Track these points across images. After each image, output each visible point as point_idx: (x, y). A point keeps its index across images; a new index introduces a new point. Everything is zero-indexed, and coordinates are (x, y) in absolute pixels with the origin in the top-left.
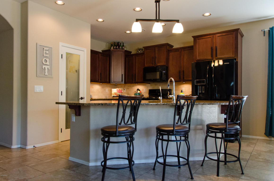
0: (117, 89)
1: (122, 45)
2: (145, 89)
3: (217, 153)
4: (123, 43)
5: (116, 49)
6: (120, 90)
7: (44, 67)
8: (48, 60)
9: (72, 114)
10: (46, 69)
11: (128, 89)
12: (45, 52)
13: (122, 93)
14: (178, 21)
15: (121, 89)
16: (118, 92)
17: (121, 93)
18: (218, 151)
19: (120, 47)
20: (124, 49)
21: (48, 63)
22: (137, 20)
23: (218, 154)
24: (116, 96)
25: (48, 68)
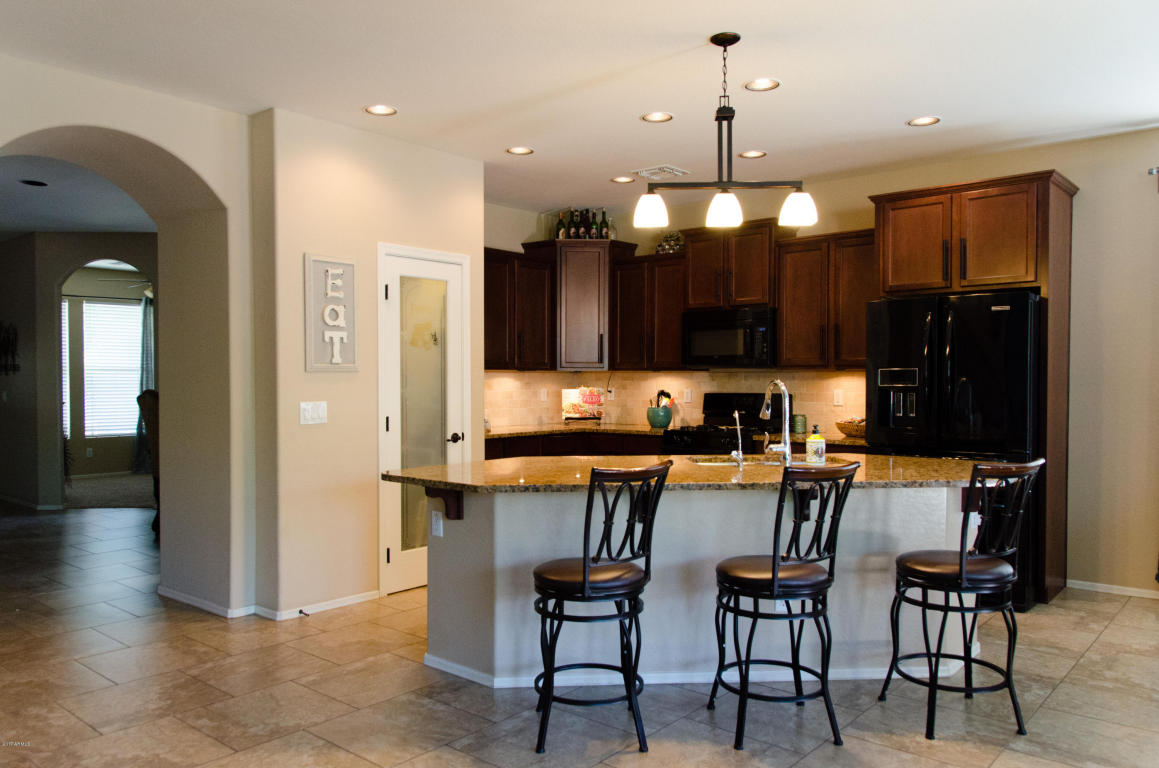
0: (583, 388)
1: (599, 219)
2: (689, 390)
3: (928, 655)
4: (604, 213)
5: (577, 235)
6: (591, 394)
7: (328, 334)
8: (341, 309)
9: (434, 513)
10: (337, 341)
11: (624, 388)
12: (330, 282)
13: (601, 405)
14: (798, 186)
15: (595, 390)
16: (586, 402)
17: (596, 406)
18: (934, 650)
19: (594, 231)
20: (607, 237)
21: (341, 322)
22: (652, 188)
23: (934, 659)
24: (577, 416)
25: (342, 339)
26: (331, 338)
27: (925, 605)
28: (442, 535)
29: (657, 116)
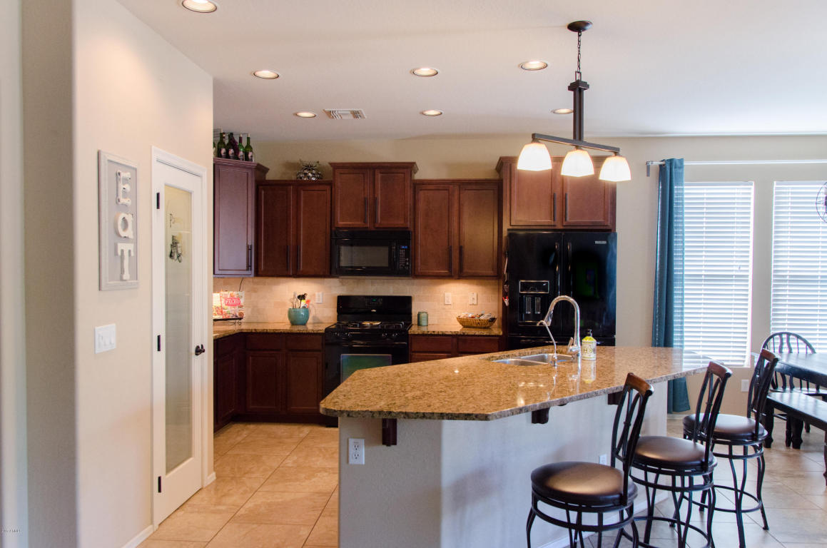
0: (223, 293)
1: (244, 143)
2: (320, 293)
4: (248, 139)
6: (232, 297)
7: (121, 246)
10: (126, 254)
11: (255, 291)
12: (121, 186)
13: (241, 307)
14: (616, 152)
15: (235, 293)
16: (228, 305)
17: (237, 308)
19: (241, 153)
22: (536, 138)
24: (221, 317)
25: (130, 251)
26: (122, 251)
27: (731, 457)
28: (364, 463)
29: (425, 71)
